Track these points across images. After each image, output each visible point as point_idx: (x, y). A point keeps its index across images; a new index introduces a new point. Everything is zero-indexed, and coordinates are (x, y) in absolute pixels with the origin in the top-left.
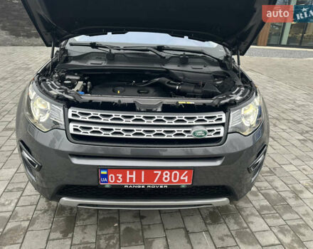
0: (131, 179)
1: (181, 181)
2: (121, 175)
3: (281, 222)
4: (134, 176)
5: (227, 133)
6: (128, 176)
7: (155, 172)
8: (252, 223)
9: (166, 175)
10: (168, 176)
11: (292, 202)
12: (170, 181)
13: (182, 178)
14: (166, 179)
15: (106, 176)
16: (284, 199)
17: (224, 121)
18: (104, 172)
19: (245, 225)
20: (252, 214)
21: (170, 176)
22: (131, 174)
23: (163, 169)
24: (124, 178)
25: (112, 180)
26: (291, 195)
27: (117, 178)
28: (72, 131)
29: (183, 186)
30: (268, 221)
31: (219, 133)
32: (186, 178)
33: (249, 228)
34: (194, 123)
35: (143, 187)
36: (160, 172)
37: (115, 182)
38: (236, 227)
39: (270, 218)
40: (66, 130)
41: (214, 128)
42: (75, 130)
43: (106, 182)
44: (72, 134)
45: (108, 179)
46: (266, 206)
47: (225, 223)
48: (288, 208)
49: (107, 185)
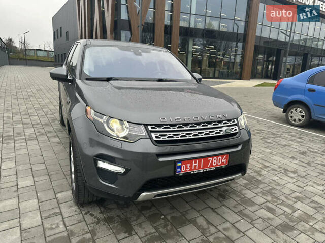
0: (195, 166)
1: (223, 163)
2: (189, 165)
3: (259, 190)
4: (197, 164)
5: (240, 129)
6: (194, 164)
7: (209, 159)
8: (245, 194)
9: (215, 160)
10: (216, 161)
11: (259, 178)
12: (217, 165)
13: (223, 161)
14: (215, 163)
15: (180, 167)
16: (254, 177)
17: (236, 122)
18: (179, 164)
19: (243, 196)
20: (242, 190)
21: (217, 161)
22: (195, 163)
23: (212, 156)
24: (191, 166)
25: (184, 169)
26: (256, 174)
27: (187, 168)
28: (155, 139)
29: (224, 166)
30: (253, 191)
31: (236, 130)
32: (225, 161)
33: (245, 197)
34: (223, 125)
35: (202, 171)
36: (211, 159)
37: (186, 170)
38: (239, 199)
39: (253, 189)
40: (151, 138)
41: (233, 127)
42: (156, 137)
43: (180, 172)
44: (155, 141)
45: (181, 169)
46: (247, 183)
47: (231, 198)
48: (259, 182)
49: (181, 174)
